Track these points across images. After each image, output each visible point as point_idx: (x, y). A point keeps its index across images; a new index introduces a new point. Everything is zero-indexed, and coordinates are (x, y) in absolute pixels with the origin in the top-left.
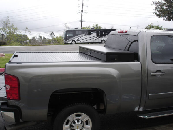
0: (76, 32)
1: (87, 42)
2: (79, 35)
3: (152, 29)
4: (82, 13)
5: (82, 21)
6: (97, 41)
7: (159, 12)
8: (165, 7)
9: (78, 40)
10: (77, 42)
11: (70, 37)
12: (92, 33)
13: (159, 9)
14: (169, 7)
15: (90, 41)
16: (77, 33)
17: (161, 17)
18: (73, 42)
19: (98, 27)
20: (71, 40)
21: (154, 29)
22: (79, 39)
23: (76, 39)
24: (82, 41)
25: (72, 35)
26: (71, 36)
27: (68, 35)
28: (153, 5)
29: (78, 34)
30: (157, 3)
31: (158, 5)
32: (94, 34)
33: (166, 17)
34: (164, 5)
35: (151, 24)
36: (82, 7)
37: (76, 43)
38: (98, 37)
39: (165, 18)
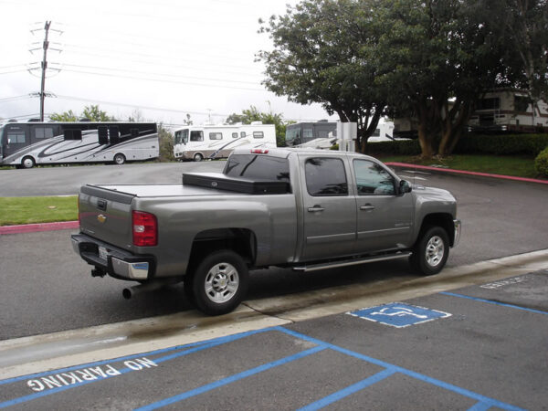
0: (34, 131)
1: (72, 159)
2: (45, 139)
3: (257, 122)
4: (44, 69)
5: (43, 95)
6: (100, 158)
7: (275, 80)
8: (291, 68)
9: (42, 155)
10: (38, 160)
11: (16, 146)
12: (86, 134)
13: (275, 72)
14: (301, 67)
15: (80, 158)
16: (39, 133)
17: (282, 94)
18: (28, 161)
19: (98, 116)
20: (20, 155)
21: (261, 122)
22: (46, 153)
23: (35, 153)
24: (55, 159)
25: (22, 139)
26: (19, 142)
27: (9, 141)
28: (259, 60)
29: (42, 136)
30: (271, 56)
31: (273, 61)
32: (91, 138)
33: (295, 94)
34: (289, 60)
35: (250, 109)
36: (45, 53)
37: (35, 165)
38: (103, 147)
39: (292, 97)
